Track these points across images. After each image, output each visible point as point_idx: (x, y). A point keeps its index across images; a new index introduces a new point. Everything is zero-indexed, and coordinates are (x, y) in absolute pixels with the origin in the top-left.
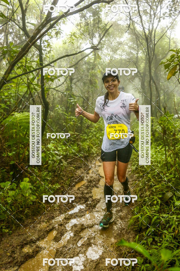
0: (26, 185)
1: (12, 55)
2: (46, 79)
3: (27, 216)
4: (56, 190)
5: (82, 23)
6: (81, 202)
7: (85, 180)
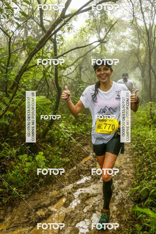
0: (40, 158)
1: (31, 47)
2: (59, 67)
3: (41, 184)
4: (66, 163)
5: (91, 20)
6: (87, 174)
7: (91, 155)
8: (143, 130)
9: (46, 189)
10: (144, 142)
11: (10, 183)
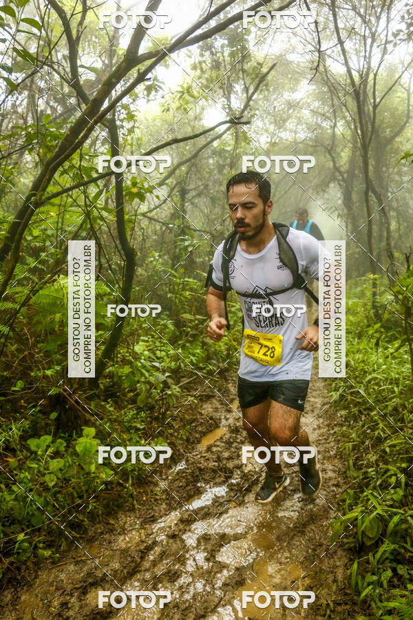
0: (88, 445)
1: (50, 144)
2: (126, 195)
3: (92, 516)
5: (205, 62)
6: (217, 481)
7: (224, 426)
8: (355, 350)
9: (109, 529)
10: (362, 383)
11: (8, 521)
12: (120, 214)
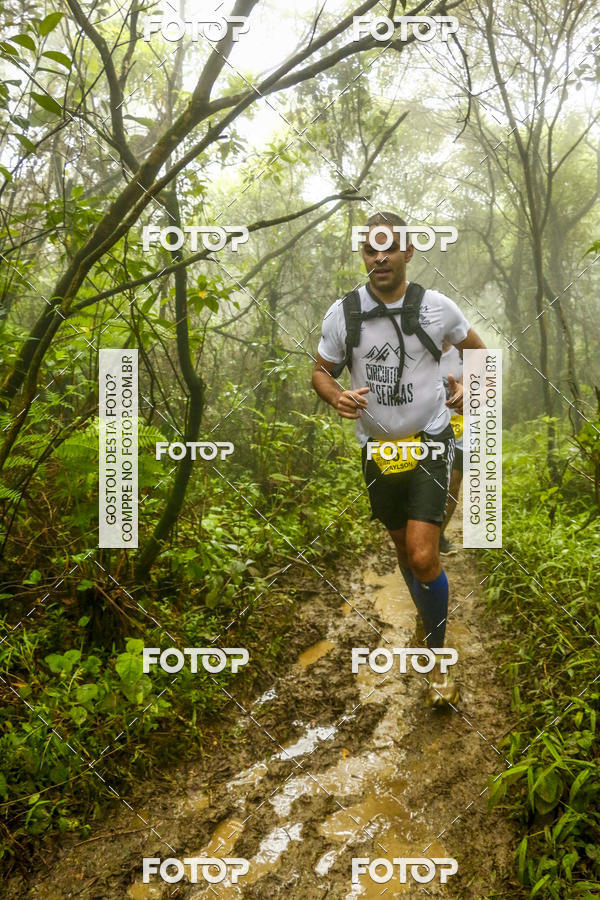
0: (134, 664)
1: (82, 229)
2: (192, 301)
3: (139, 768)
5: (305, 110)
6: (321, 717)
7: (331, 637)
8: (524, 527)
9: (163, 788)
10: (533, 575)
11: (15, 776)
12: (182, 329)
